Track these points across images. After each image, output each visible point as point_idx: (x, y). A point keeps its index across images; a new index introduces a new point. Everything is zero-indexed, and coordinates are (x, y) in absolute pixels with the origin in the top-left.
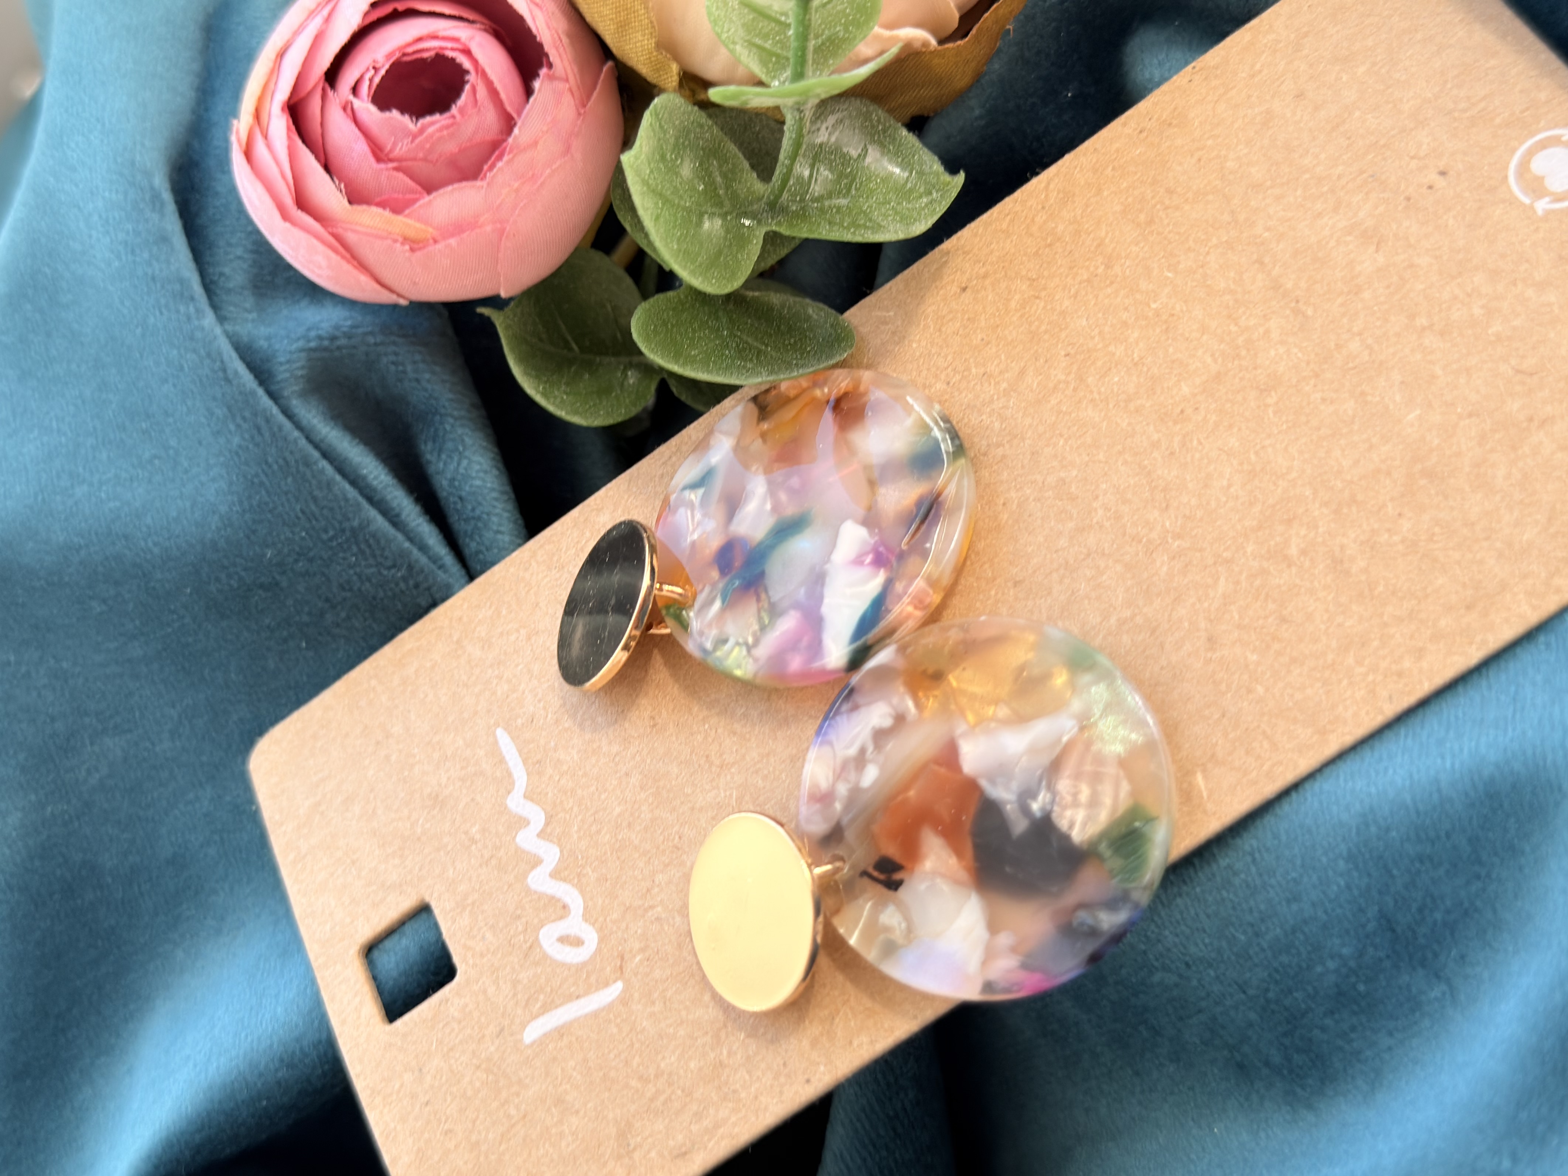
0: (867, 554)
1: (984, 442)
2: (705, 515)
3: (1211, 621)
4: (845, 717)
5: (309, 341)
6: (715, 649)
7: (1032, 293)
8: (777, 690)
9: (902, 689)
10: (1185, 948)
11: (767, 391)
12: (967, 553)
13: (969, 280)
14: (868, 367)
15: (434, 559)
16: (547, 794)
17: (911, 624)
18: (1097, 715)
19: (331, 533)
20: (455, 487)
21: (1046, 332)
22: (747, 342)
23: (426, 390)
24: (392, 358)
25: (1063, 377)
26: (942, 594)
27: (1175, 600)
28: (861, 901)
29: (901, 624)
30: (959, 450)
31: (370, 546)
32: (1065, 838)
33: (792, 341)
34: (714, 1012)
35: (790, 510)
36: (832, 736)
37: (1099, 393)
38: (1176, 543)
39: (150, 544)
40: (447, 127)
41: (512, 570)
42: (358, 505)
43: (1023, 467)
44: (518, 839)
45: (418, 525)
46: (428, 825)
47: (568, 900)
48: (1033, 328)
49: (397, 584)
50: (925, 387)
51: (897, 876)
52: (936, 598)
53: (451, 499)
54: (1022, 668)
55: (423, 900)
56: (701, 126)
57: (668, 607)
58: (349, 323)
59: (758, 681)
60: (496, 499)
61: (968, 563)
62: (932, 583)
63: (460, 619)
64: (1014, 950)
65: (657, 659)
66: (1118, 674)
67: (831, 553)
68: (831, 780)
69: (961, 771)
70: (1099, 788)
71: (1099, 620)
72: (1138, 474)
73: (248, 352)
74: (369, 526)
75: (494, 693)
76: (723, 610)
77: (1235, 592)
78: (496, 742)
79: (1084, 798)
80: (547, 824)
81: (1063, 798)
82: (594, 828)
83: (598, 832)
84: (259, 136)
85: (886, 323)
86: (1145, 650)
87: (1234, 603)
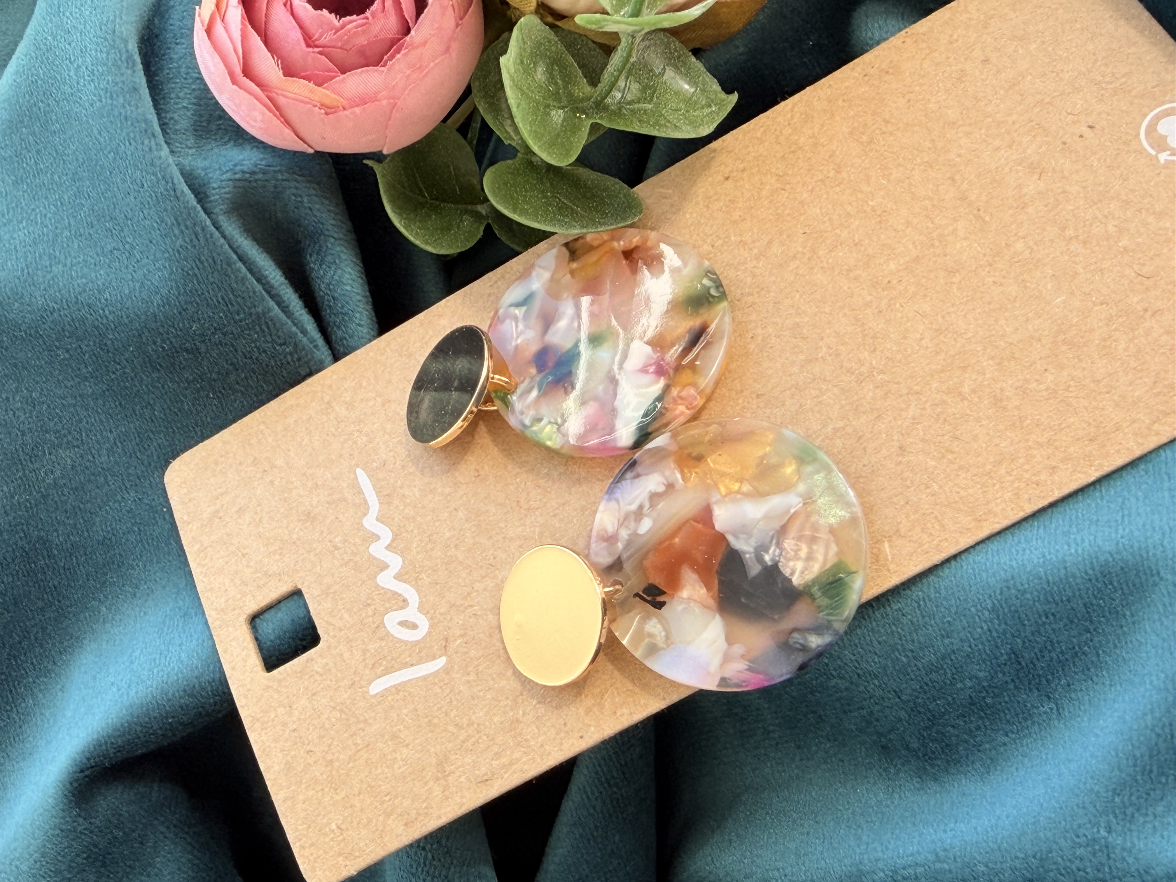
0: (651, 365)
1: (739, 291)
2: (527, 326)
3: (903, 435)
4: (629, 481)
5: (236, 174)
6: (532, 425)
7: (779, 185)
8: (574, 458)
9: (672, 465)
10: (858, 663)
11: (576, 240)
13: (731, 172)
14: (652, 229)
15: (311, 341)
16: (394, 518)
17: (681, 419)
18: (817, 496)
19: (242, 316)
20: (330, 290)
21: (789, 215)
22: (564, 203)
23: (316, 216)
24: (294, 191)
25: (801, 249)
26: (704, 399)
27: (877, 417)
28: (632, 615)
29: (674, 418)
31: (268, 328)
32: (787, 581)
33: (595, 204)
34: (514, 684)
36: (618, 494)
37: (828, 263)
38: (880, 377)
41: (371, 354)
42: (262, 296)
43: (768, 312)
45: (301, 314)
46: (302, 534)
48: (779, 211)
49: (285, 357)
50: (695, 247)
51: (661, 599)
52: (700, 401)
53: (327, 298)
54: (762, 458)
55: (296, 586)
56: (550, 42)
57: (496, 392)
58: (264, 162)
59: (563, 451)
62: (700, 391)
64: (743, 657)
65: (482, 429)
66: (834, 467)
67: (623, 362)
68: (616, 527)
69: (714, 528)
70: (815, 547)
71: (819, 427)
72: (853, 325)
73: (189, 177)
74: (269, 312)
75: (355, 443)
76: (539, 397)
77: (922, 415)
78: (356, 478)
79: (803, 554)
80: (393, 540)
81: (788, 553)
82: (429, 546)
83: (432, 549)
84: (219, 20)
85: (666, 198)
86: (852, 452)
87: (920, 423)
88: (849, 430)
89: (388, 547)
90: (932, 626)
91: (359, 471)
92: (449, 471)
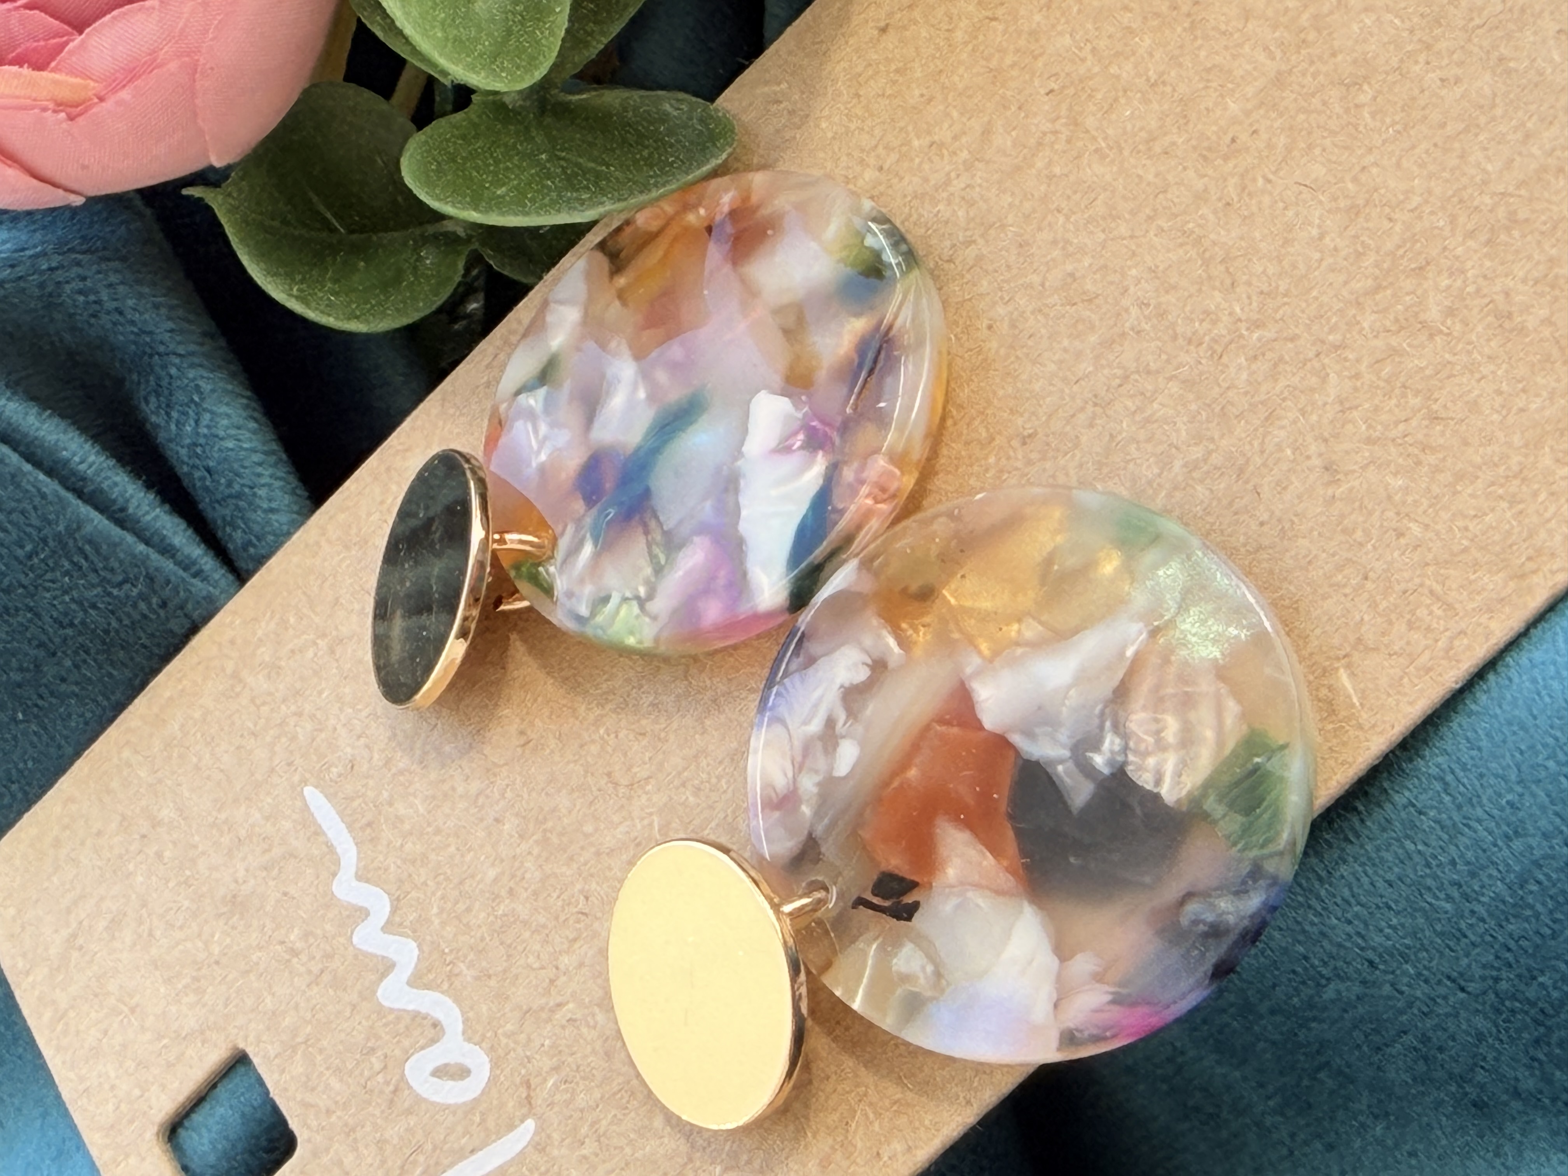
0: (795, 433)
1: (948, 243)
2: (553, 424)
3: (1326, 441)
4: (797, 676)
6: (593, 614)
7: (983, 14)
8: (695, 659)
9: (875, 621)
10: (1363, 937)
11: (619, 230)
12: (944, 408)
13: (889, 15)
14: (763, 167)
15: (185, 563)
16: (388, 868)
17: (874, 524)
18: (1173, 610)
19: (29, 548)
20: (198, 456)
21: (1014, 64)
22: (578, 165)
23: (133, 322)
24: (78, 285)
25: (1049, 126)
26: (916, 474)
27: (1266, 419)
28: (860, 944)
29: (859, 527)
30: (911, 258)
31: (86, 558)
33: (645, 153)
35: (675, 395)
36: (782, 710)
37: (1106, 137)
38: (1255, 336)
42: (60, 499)
43: (1009, 267)
45: (157, 517)
46: (228, 941)
48: (995, 63)
49: (135, 606)
50: (847, 180)
51: (909, 898)
52: (909, 482)
53: (196, 474)
54: (1048, 561)
55: (236, 1048)
57: (517, 567)
59: (662, 648)
60: (260, 464)
61: (949, 422)
62: (898, 459)
63: (232, 642)
64: (1099, 978)
65: (518, 649)
66: (1195, 542)
67: (742, 442)
68: (790, 775)
69: (981, 728)
70: (1192, 716)
71: (1156, 471)
72: (1181, 245)
74: (79, 528)
76: (597, 556)
77: (1356, 389)
78: (306, 807)
79: (1172, 735)
80: (394, 911)
81: (1140, 740)
82: (461, 906)
83: (467, 911)
85: (779, 102)
86: (1231, 504)
87: (1356, 407)
88: (1216, 459)
90: (1479, 821)
92: (471, 748)
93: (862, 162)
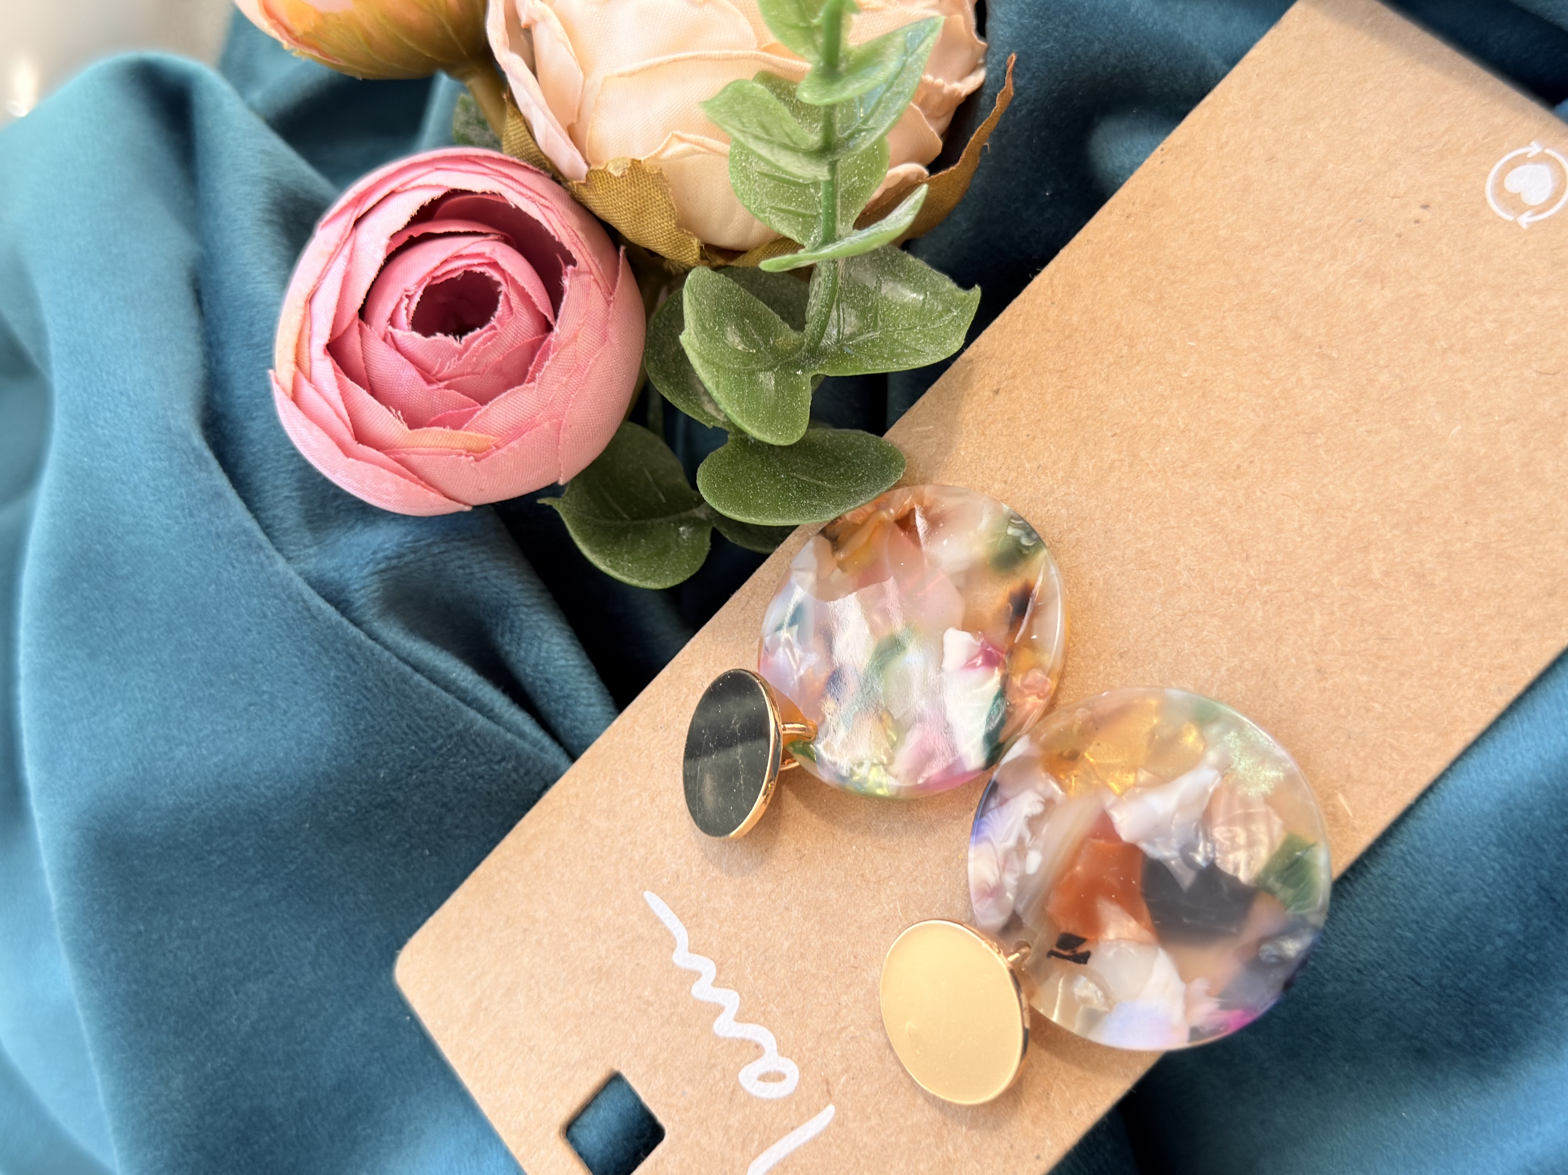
0: (976, 656)
1: (1056, 530)
2: (806, 650)
3: (1316, 653)
4: (995, 811)
5: (378, 563)
6: (852, 774)
7: (1064, 384)
8: (915, 800)
9: (1043, 775)
11: (833, 523)
13: (1000, 382)
14: (925, 482)
15: (535, 743)
16: (711, 944)
17: (1036, 714)
18: (1236, 762)
19: (440, 741)
20: (540, 672)
21: (1088, 417)
22: (804, 481)
23: (495, 586)
24: (459, 563)
25: (1116, 456)
26: (1055, 679)
27: (1277, 641)
28: (1052, 979)
29: (1027, 716)
31: (477, 745)
32: (1235, 880)
33: (842, 470)
34: (930, 1114)
36: (988, 832)
37: (1154, 464)
38: (1265, 589)
39: (263, 789)
40: (490, 339)
41: (617, 739)
42: (458, 708)
43: (1100, 546)
44: (693, 992)
45: (512, 714)
46: (598, 998)
47: (759, 1039)
48: (1075, 416)
49: (509, 776)
50: (983, 489)
51: (1082, 949)
52: (1053, 687)
53: (538, 683)
54: (1152, 733)
55: (612, 1070)
56: (730, 292)
57: (792, 744)
58: (410, 538)
59: (902, 796)
60: (581, 675)
62: (1048, 672)
63: (577, 796)
64: (1209, 993)
65: (788, 795)
67: (941, 662)
68: (997, 874)
69: (1120, 839)
70: (1254, 828)
71: (1210, 673)
72: (1211, 533)
73: (321, 586)
74: (472, 726)
75: (632, 859)
76: (850, 735)
77: (1332, 622)
78: (647, 905)
79: (1242, 839)
80: (719, 972)
81: (1222, 844)
82: (767, 967)
83: (773, 969)
84: (304, 381)
85: (928, 437)
86: (1260, 692)
87: (1333, 633)
88: (1248, 665)
89: (716, 983)
90: (1430, 884)
91: (647, 895)
92: (762, 861)
93: (992, 478)
